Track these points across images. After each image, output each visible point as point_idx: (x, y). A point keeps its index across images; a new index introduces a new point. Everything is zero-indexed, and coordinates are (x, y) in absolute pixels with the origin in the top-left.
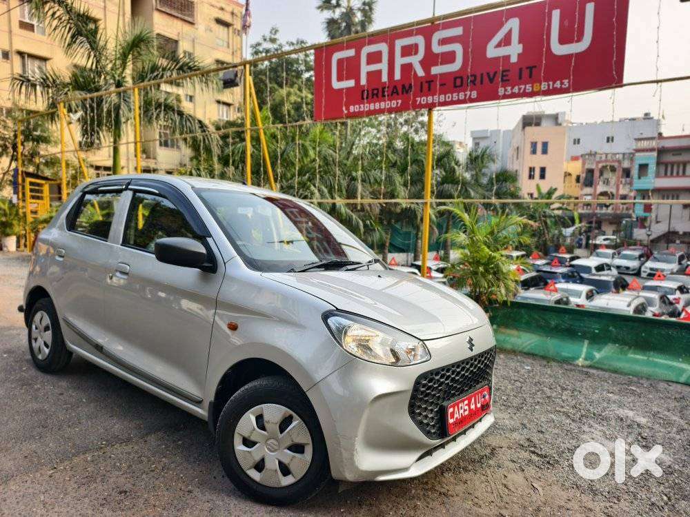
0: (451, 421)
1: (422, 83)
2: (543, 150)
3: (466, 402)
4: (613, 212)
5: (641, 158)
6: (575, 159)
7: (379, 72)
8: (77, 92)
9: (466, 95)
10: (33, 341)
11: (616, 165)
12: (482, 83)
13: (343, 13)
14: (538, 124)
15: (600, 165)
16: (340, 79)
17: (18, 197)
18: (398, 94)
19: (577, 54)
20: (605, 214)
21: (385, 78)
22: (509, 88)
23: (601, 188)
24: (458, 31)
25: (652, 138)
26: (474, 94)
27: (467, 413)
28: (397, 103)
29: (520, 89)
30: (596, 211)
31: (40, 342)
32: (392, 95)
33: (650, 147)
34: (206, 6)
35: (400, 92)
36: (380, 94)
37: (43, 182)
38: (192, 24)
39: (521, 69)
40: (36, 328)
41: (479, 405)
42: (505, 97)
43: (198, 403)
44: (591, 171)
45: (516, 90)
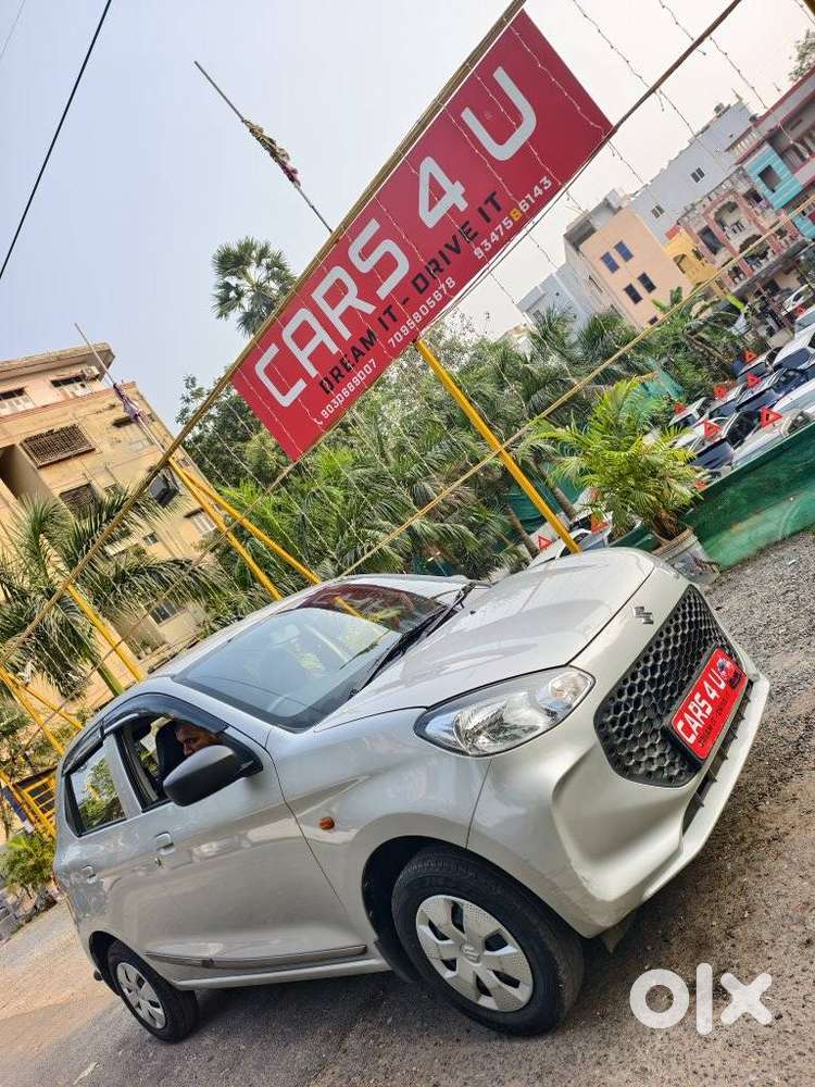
0: (691, 740)
1: (380, 319)
2: (623, 256)
3: (698, 696)
4: (777, 257)
5: (754, 166)
6: (671, 234)
7: (322, 346)
8: (10, 642)
9: (441, 291)
10: (138, 1010)
11: (731, 198)
12: (448, 263)
13: (252, 298)
14: (592, 231)
15: (712, 216)
16: (284, 392)
17: (31, 822)
18: (364, 354)
19: (530, 139)
20: (770, 268)
21: (333, 348)
22: (485, 242)
23: (736, 241)
24: (373, 227)
25: (749, 131)
26: (451, 282)
27: (709, 710)
28: (371, 365)
29: (498, 233)
30: (755, 274)
31: (146, 1005)
32: (357, 361)
33: (754, 143)
34: (92, 417)
35: (363, 349)
36: (344, 372)
37: (45, 780)
38: (92, 451)
39: (480, 210)
40: (130, 991)
41: (722, 686)
42: (490, 255)
43: (363, 953)
44: (707, 231)
45: (494, 237)
